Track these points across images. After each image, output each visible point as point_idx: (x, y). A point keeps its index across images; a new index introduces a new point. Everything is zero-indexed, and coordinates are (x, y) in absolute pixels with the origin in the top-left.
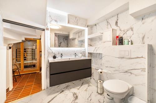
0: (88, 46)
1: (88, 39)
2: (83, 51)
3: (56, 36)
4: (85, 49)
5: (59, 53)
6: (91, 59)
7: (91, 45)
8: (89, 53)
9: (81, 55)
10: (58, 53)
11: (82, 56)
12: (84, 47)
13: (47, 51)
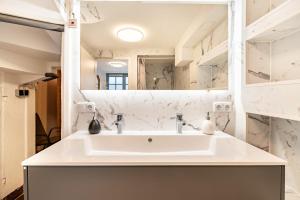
0: (248, 82)
1: (248, 42)
2: (219, 107)
3: (141, 62)
4: (230, 97)
5: (112, 113)
6: (282, 167)
7: (267, 77)
8: (250, 116)
9: (206, 123)
10: (110, 111)
11: (211, 128)
12: (225, 85)
13: (74, 103)
